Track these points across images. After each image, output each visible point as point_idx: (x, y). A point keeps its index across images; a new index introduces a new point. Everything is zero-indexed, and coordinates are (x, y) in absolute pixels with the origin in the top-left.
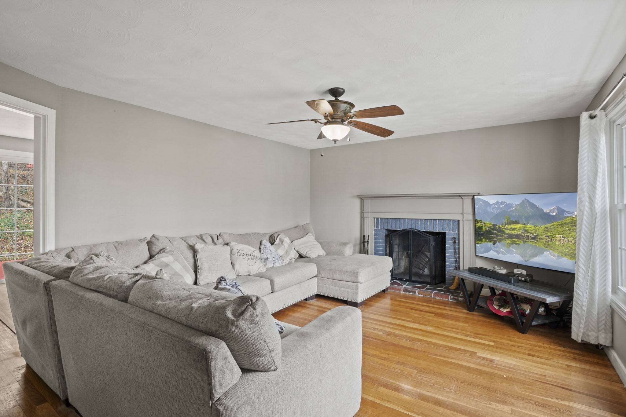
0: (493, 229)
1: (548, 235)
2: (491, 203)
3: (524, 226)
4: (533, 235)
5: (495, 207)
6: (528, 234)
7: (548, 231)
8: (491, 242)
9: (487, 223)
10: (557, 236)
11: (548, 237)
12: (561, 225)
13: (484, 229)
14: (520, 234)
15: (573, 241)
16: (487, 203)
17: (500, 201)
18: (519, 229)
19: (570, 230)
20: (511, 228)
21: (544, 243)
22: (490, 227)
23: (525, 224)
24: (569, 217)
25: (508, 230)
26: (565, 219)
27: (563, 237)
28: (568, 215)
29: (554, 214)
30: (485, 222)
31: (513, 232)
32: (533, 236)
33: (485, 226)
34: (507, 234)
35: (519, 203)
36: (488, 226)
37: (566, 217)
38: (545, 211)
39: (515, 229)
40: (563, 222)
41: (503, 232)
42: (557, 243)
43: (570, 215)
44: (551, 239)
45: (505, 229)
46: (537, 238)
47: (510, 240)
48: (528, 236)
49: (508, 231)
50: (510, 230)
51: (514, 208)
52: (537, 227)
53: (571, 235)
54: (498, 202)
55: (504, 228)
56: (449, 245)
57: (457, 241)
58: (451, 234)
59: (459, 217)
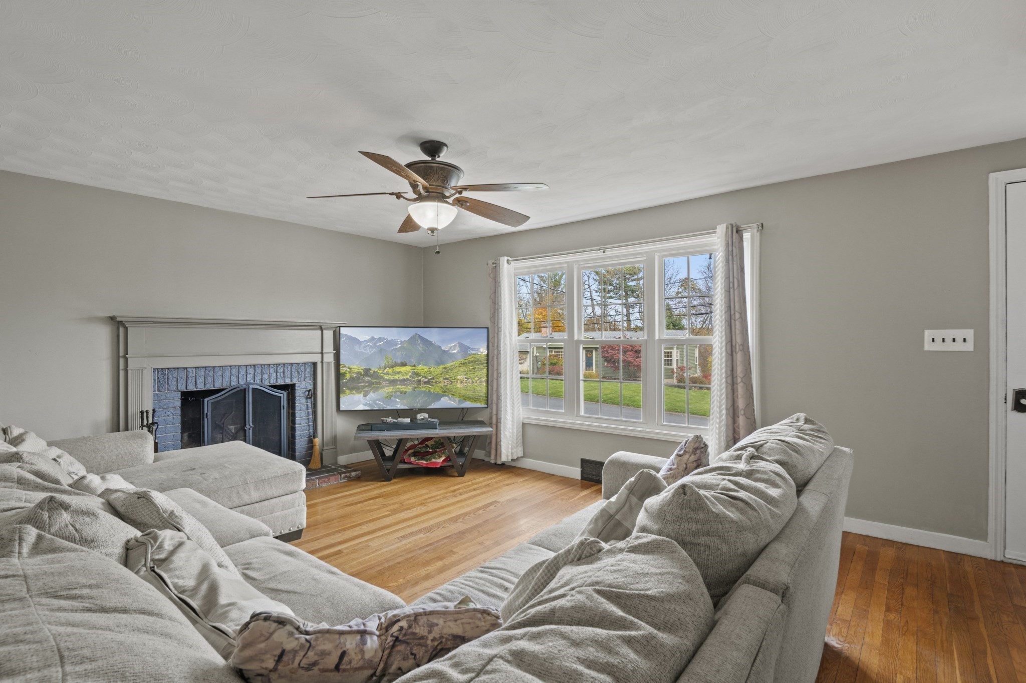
0: (363, 375)
1: (447, 376)
2: (361, 340)
3: (413, 368)
4: (426, 378)
5: (369, 345)
6: (420, 378)
7: (447, 372)
8: (360, 393)
9: (355, 367)
10: (459, 377)
11: (447, 379)
12: (464, 364)
13: (348, 376)
14: (407, 379)
15: (478, 382)
16: (354, 341)
17: (377, 336)
18: (406, 373)
19: (474, 369)
20: (393, 372)
21: (441, 387)
22: (359, 373)
23: (414, 366)
24: (474, 354)
25: (388, 374)
26: (469, 357)
27: (466, 378)
28: (473, 352)
29: (455, 351)
30: (351, 367)
31: (396, 377)
32: (426, 380)
33: (349, 372)
34: (388, 380)
35: (407, 339)
36: (356, 371)
37: (470, 355)
38: (443, 348)
39: (399, 373)
40: (466, 361)
41: (382, 377)
42: (459, 386)
43: (474, 352)
44: (451, 381)
45: (384, 374)
46: (432, 382)
47: (392, 388)
48: (420, 381)
49: (390, 376)
50: (392, 375)
51: (398, 346)
52: (432, 369)
53: (476, 374)
54: (373, 339)
55: (382, 373)
56: (301, 402)
57: (312, 395)
58: (302, 386)
59: (317, 358)
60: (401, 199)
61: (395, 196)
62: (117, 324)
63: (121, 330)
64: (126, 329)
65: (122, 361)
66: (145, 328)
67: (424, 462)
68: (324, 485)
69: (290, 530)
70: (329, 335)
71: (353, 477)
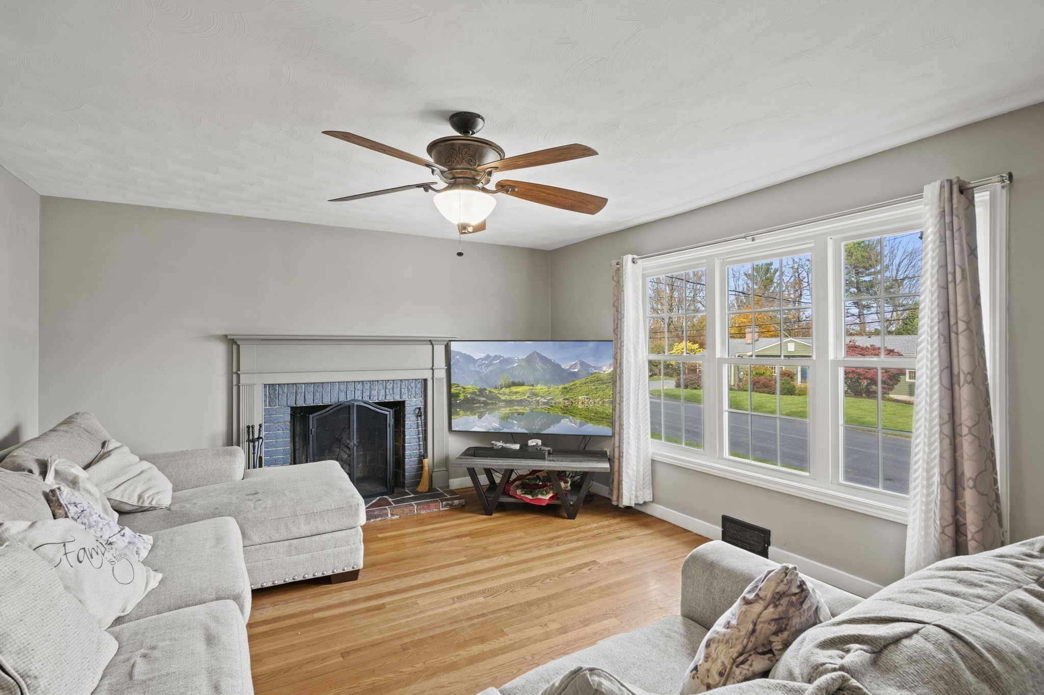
0: (479, 395)
1: (567, 397)
2: (476, 358)
3: (531, 387)
4: (545, 399)
5: (484, 364)
6: (538, 398)
7: (568, 392)
8: (475, 414)
9: (469, 386)
10: (580, 398)
11: (567, 399)
12: (585, 383)
13: (462, 397)
14: (525, 399)
15: (600, 403)
16: (469, 359)
17: (492, 354)
18: (523, 393)
19: (596, 389)
20: (510, 392)
21: (561, 408)
22: (474, 393)
23: (533, 386)
24: (596, 373)
25: (505, 394)
26: (591, 376)
27: (587, 399)
28: (595, 371)
29: (576, 370)
30: (465, 387)
31: (513, 397)
32: (545, 401)
33: (463, 392)
34: (504, 401)
35: (524, 357)
36: (471, 391)
37: (592, 374)
38: (563, 367)
39: (516, 393)
40: (588, 380)
41: (498, 398)
42: (580, 407)
43: (597, 371)
44: (572, 402)
45: (501, 394)
46: (551, 403)
47: (509, 409)
48: (538, 401)
49: (506, 396)
50: (509, 395)
51: (515, 365)
52: (552, 389)
53: (598, 395)
54: (488, 357)
55: (498, 393)
56: (410, 421)
57: (422, 413)
58: (412, 403)
59: (427, 375)
60: (430, 191)
61: (422, 189)
62: (232, 343)
63: (234, 347)
64: (238, 346)
65: (235, 377)
66: (255, 346)
67: (530, 497)
68: (423, 512)
69: (343, 570)
70: (440, 350)
71: (456, 505)
